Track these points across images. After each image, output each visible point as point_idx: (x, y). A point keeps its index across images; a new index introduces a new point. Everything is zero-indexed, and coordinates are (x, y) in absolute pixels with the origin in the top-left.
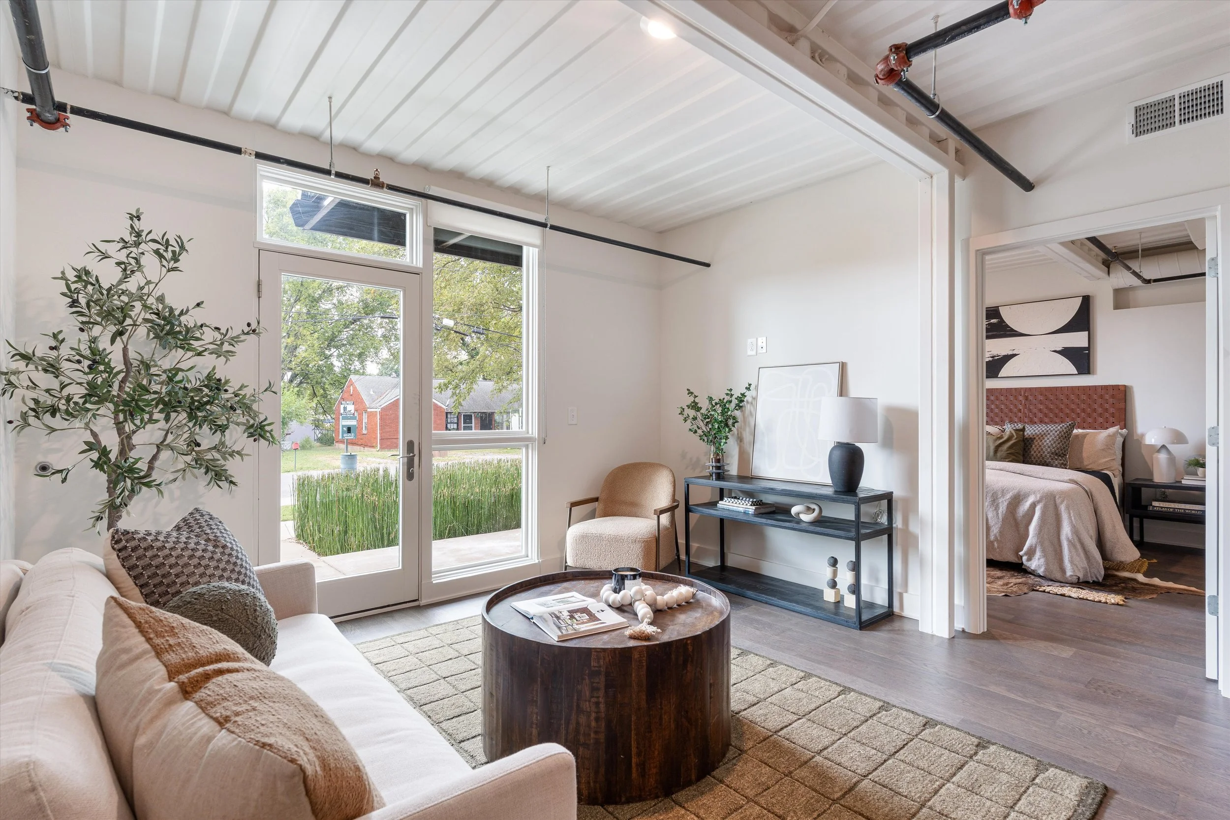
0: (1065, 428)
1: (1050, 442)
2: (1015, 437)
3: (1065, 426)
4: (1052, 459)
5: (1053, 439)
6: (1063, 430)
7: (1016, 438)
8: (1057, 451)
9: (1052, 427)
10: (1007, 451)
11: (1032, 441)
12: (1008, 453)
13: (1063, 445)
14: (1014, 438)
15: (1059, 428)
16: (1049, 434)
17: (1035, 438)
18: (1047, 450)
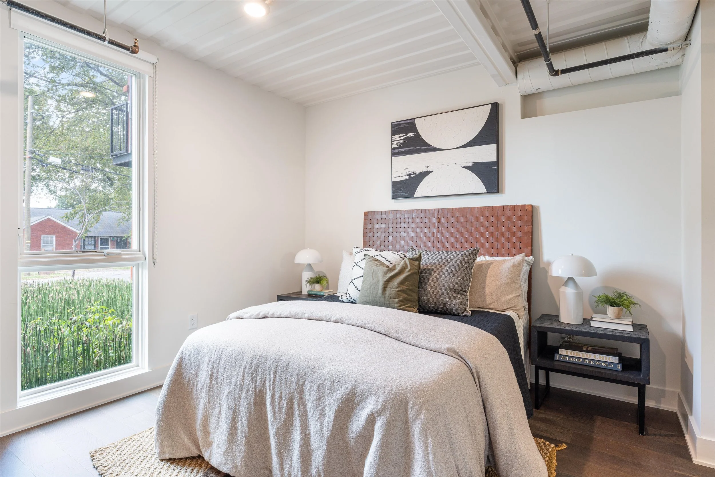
0: (467, 256)
1: (449, 274)
2: (409, 268)
3: (467, 253)
4: (450, 298)
5: (452, 271)
6: (464, 259)
7: (410, 270)
8: (456, 287)
9: (453, 255)
10: (397, 288)
11: (430, 273)
12: (398, 291)
13: (463, 278)
14: (407, 270)
15: (460, 256)
16: (448, 264)
17: (433, 270)
18: (444, 285)
